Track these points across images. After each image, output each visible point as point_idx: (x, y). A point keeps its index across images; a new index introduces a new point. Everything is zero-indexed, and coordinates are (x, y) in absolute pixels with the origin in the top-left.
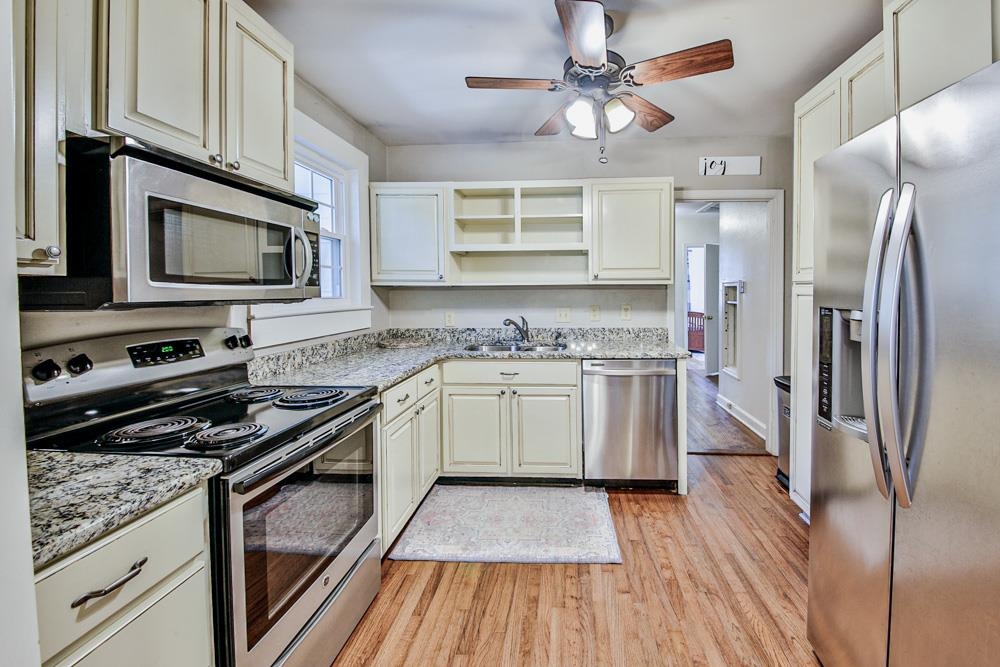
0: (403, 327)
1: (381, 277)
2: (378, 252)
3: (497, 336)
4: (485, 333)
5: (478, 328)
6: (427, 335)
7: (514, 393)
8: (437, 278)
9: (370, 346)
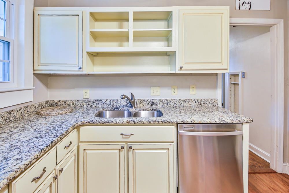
0: (56, 99)
1: (41, 68)
2: (39, 51)
3: (115, 104)
4: (108, 102)
5: (104, 99)
6: (71, 104)
7: (131, 148)
8: (77, 68)
9: (31, 114)
